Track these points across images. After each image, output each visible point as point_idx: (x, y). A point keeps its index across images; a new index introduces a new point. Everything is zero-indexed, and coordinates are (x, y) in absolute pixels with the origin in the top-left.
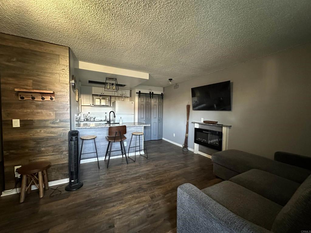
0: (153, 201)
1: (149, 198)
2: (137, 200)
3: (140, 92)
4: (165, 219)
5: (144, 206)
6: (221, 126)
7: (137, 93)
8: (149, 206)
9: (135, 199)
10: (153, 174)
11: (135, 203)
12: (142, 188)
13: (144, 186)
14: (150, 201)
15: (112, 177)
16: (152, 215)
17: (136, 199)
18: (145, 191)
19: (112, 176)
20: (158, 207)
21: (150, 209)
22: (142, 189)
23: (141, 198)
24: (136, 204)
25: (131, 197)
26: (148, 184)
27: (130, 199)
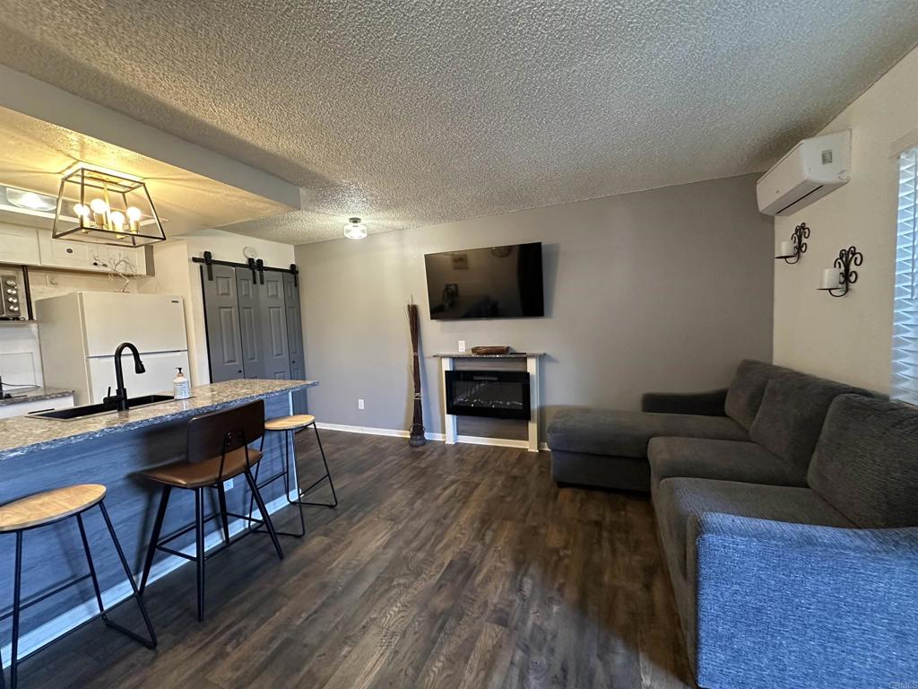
0: (516, 629)
1: (498, 628)
2: (474, 660)
3: (207, 254)
4: (598, 656)
5: (512, 663)
6: (523, 358)
7: (195, 260)
8: (526, 650)
9: (466, 662)
10: (419, 549)
11: (482, 674)
12: (440, 610)
13: (440, 602)
14: (509, 636)
15: (275, 645)
16: (564, 670)
17: (467, 659)
18: (460, 617)
19: (272, 639)
20: (549, 637)
21: (540, 659)
22: (442, 613)
23: (478, 644)
24: (488, 676)
25: (444, 668)
26: (440, 587)
27: (449, 676)
